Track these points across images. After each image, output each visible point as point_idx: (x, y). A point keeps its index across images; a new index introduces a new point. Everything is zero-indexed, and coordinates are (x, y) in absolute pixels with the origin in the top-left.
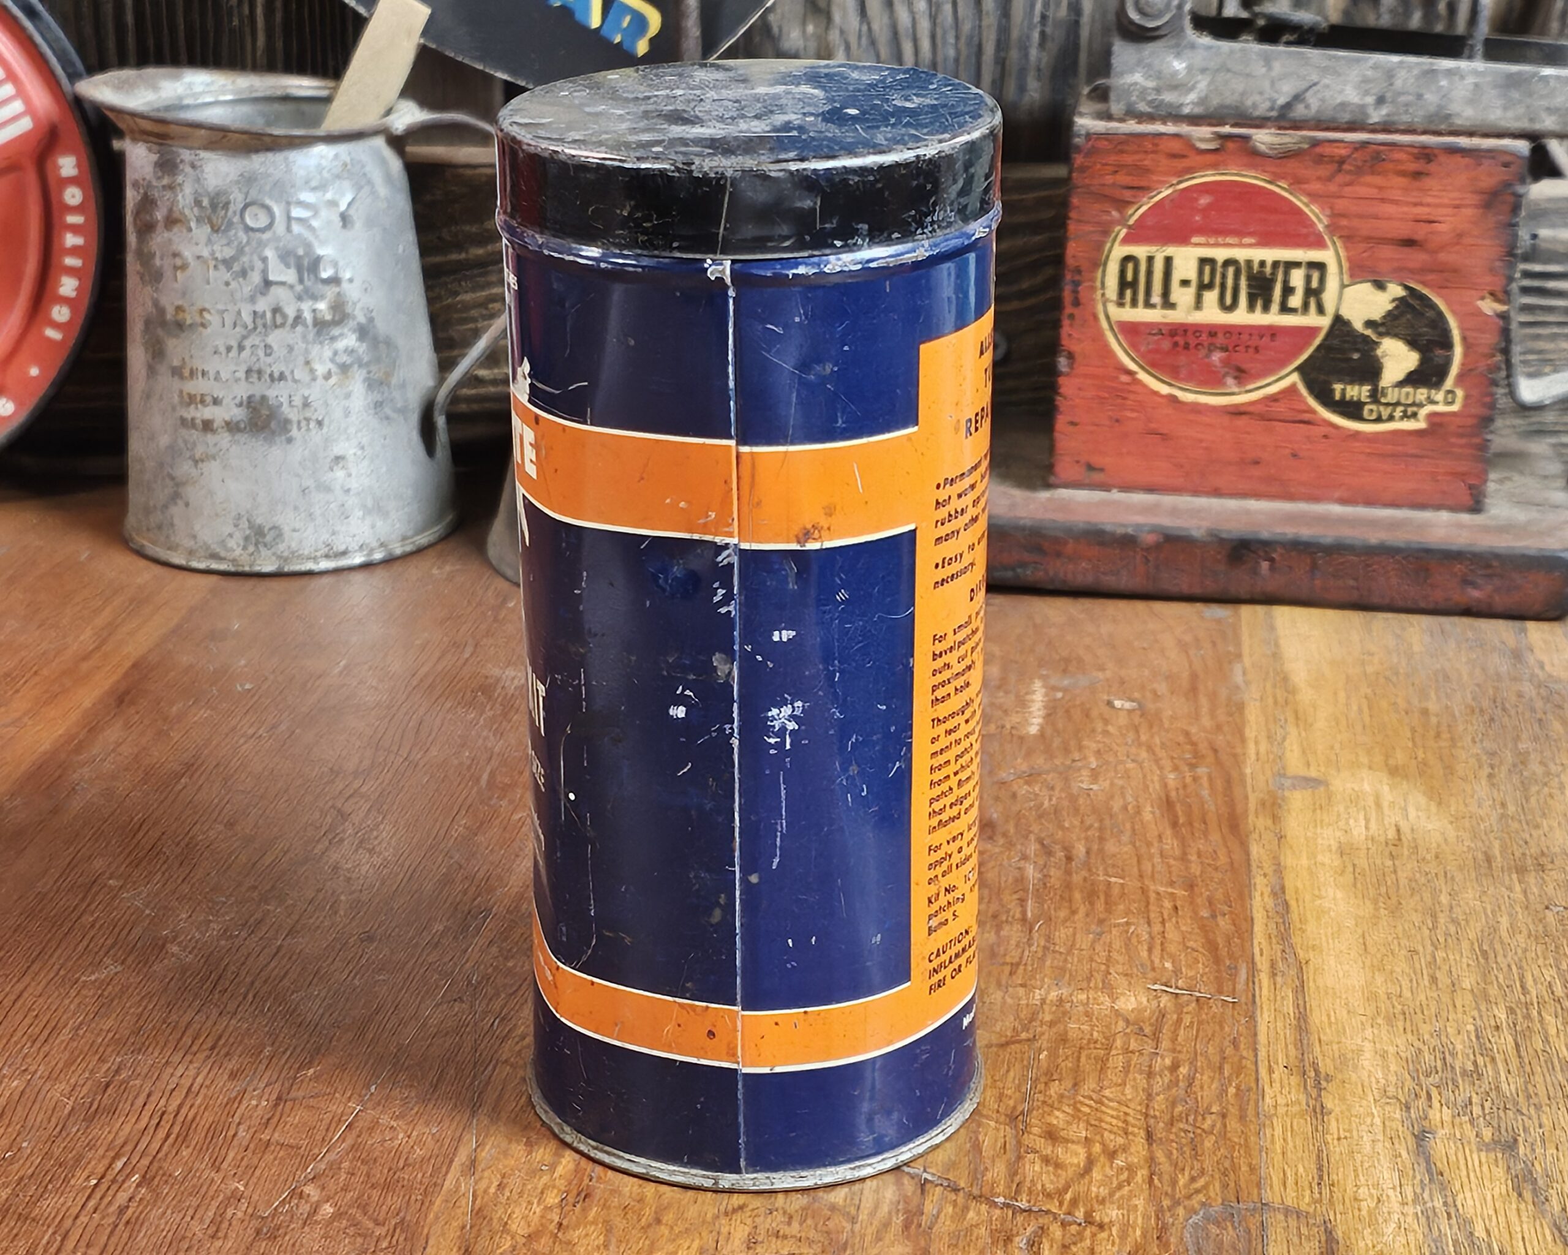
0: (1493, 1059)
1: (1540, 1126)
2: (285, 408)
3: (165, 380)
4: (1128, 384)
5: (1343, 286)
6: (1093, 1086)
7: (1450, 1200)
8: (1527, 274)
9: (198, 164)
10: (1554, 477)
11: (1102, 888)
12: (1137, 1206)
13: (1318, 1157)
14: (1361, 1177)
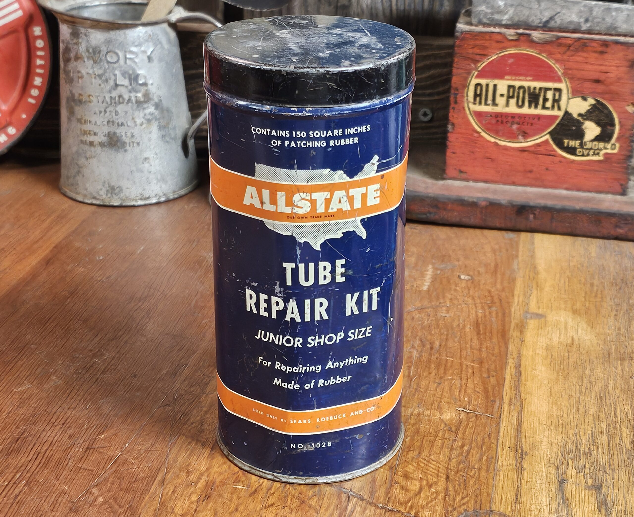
0: (598, 448)
1: (613, 479)
2: (124, 137)
3: (74, 124)
4: (477, 137)
5: (569, 99)
6: (427, 454)
7: (570, 512)
9: (87, 34)
11: (444, 362)
12: (437, 510)
13: (517, 490)
14: (534, 500)
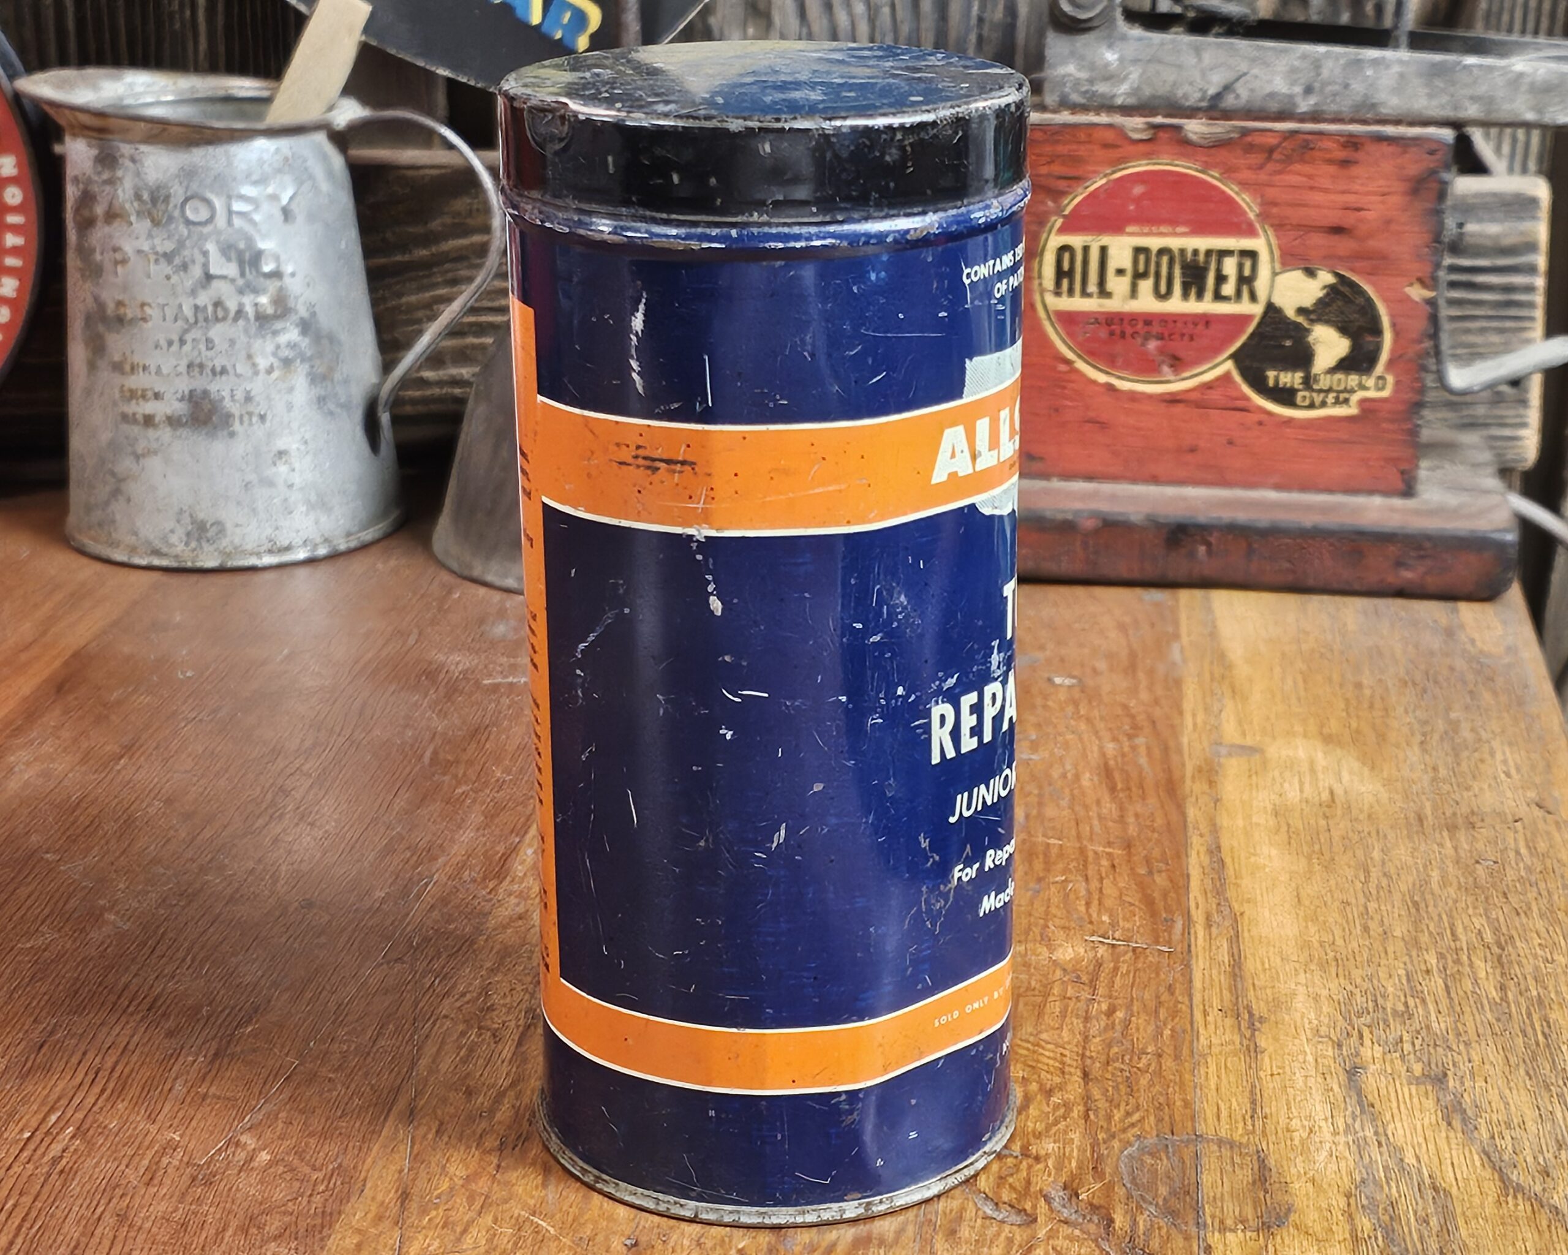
0: (1423, 1001)
1: (1470, 1061)
2: (227, 403)
3: (105, 374)
4: (1066, 373)
5: (1275, 274)
6: (1030, 1029)
7: (1381, 1130)
8: (1453, 269)
9: (137, 158)
10: (1485, 464)
11: (1041, 848)
12: (1072, 1139)
13: (1252, 1092)
14: (1293, 1109)
